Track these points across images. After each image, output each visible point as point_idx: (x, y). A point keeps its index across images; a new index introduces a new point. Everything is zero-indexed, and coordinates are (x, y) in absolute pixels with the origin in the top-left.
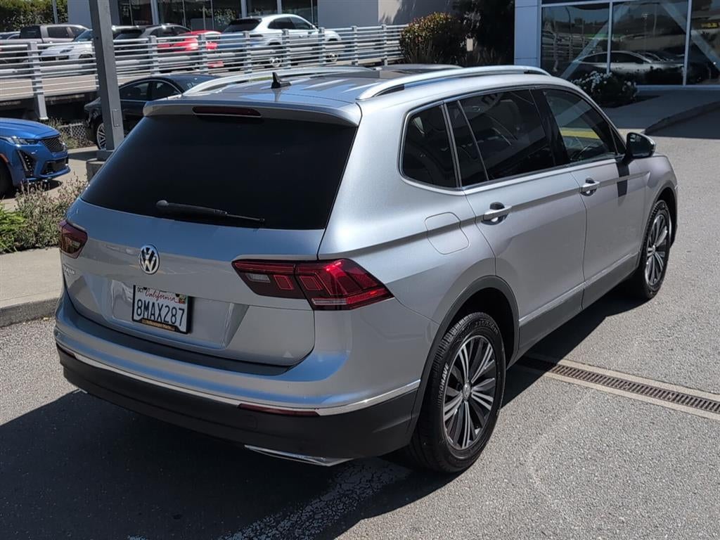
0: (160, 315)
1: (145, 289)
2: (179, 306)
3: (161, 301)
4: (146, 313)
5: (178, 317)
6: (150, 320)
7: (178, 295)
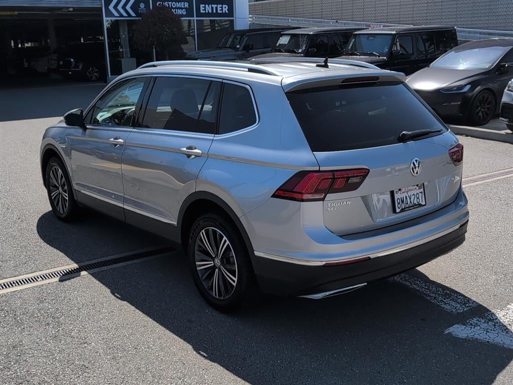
0: (411, 202)
1: (400, 190)
2: (419, 191)
3: (410, 193)
4: (403, 205)
5: (420, 198)
6: (406, 208)
7: (417, 185)
